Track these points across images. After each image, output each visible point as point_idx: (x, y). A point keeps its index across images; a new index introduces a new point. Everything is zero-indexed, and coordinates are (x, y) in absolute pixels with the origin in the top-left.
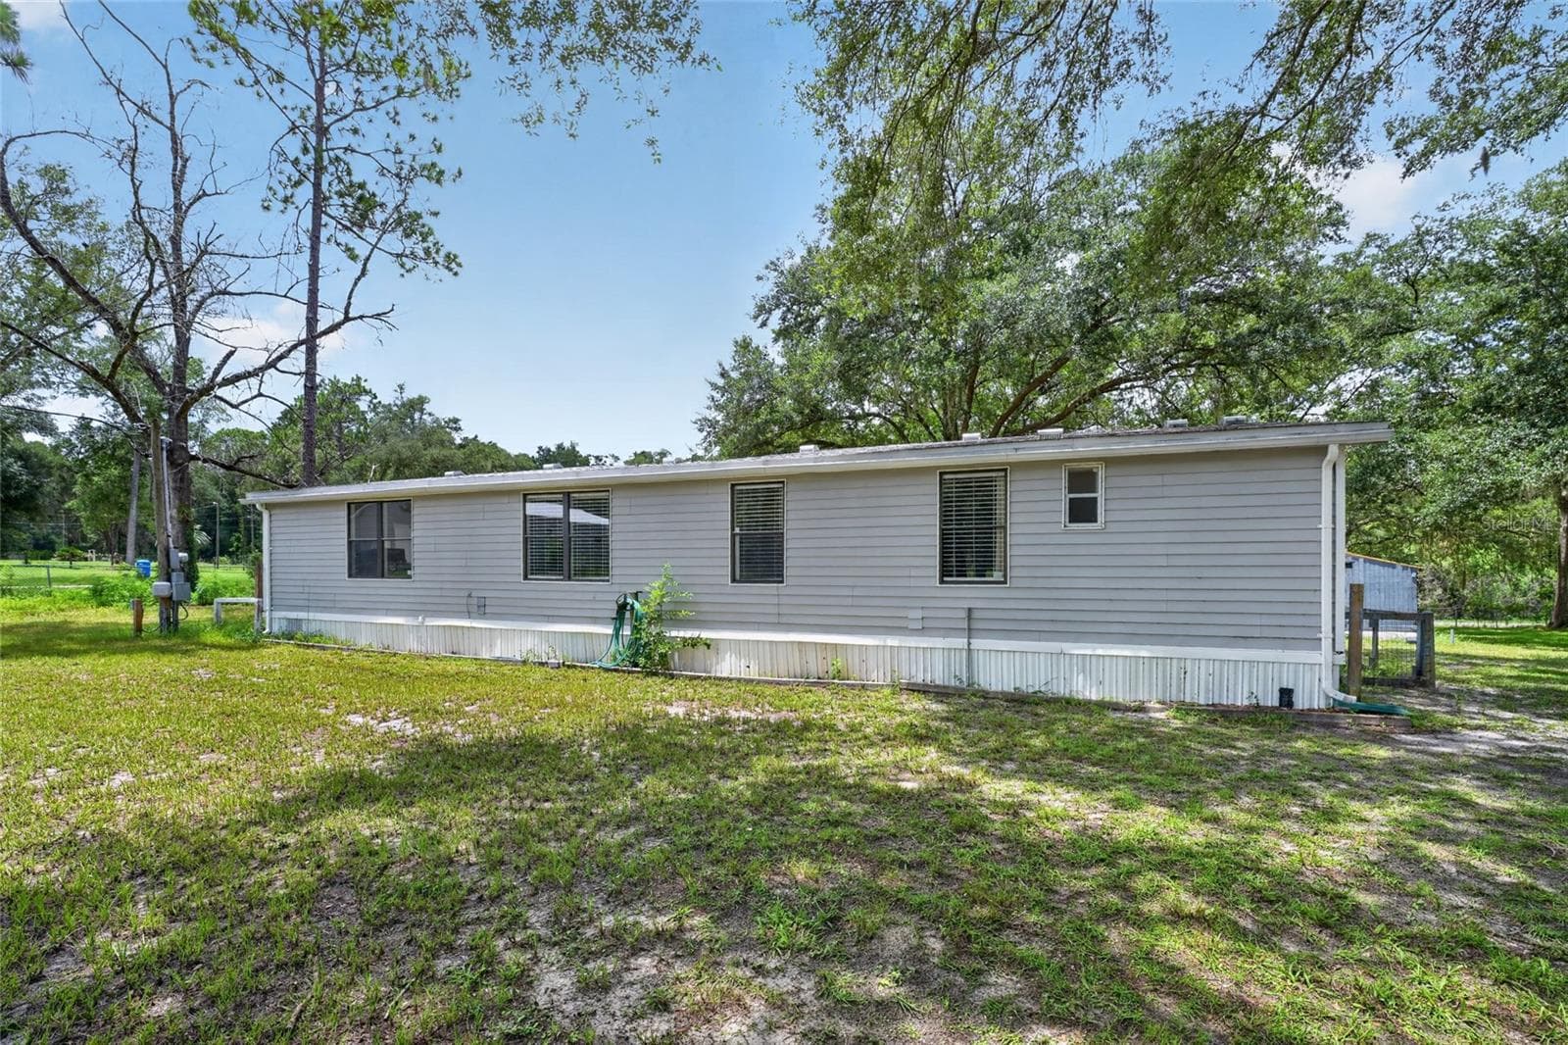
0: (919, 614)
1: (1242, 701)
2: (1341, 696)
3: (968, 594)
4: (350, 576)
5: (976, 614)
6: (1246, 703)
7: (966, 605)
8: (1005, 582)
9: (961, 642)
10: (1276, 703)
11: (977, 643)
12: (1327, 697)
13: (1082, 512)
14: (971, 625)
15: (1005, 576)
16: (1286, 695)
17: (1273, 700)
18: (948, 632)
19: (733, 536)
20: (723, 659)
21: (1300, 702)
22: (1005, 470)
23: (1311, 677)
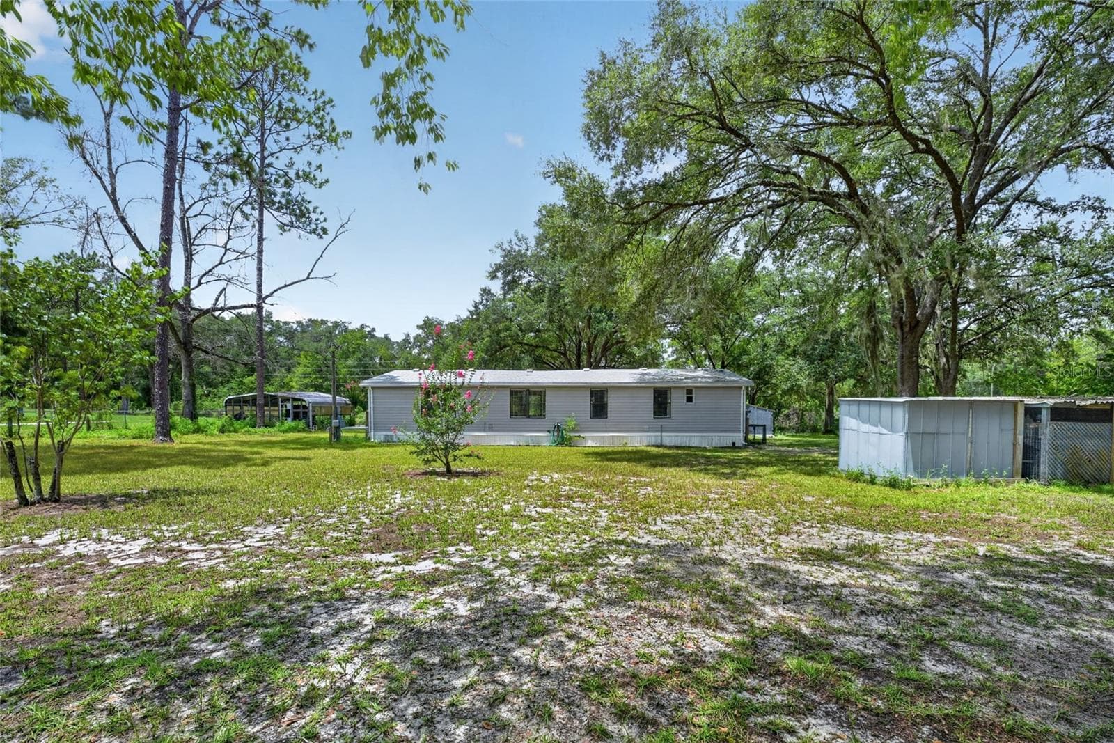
0: (648, 427)
2: (745, 443)
3: (663, 421)
5: (663, 426)
6: (726, 445)
7: (661, 424)
8: (671, 418)
9: (659, 434)
11: (663, 434)
12: (742, 443)
13: (689, 400)
14: (662, 429)
15: (671, 416)
16: (734, 444)
17: (731, 445)
18: (656, 431)
19: (590, 404)
20: (588, 442)
21: (737, 445)
22: (671, 388)
23: (739, 438)
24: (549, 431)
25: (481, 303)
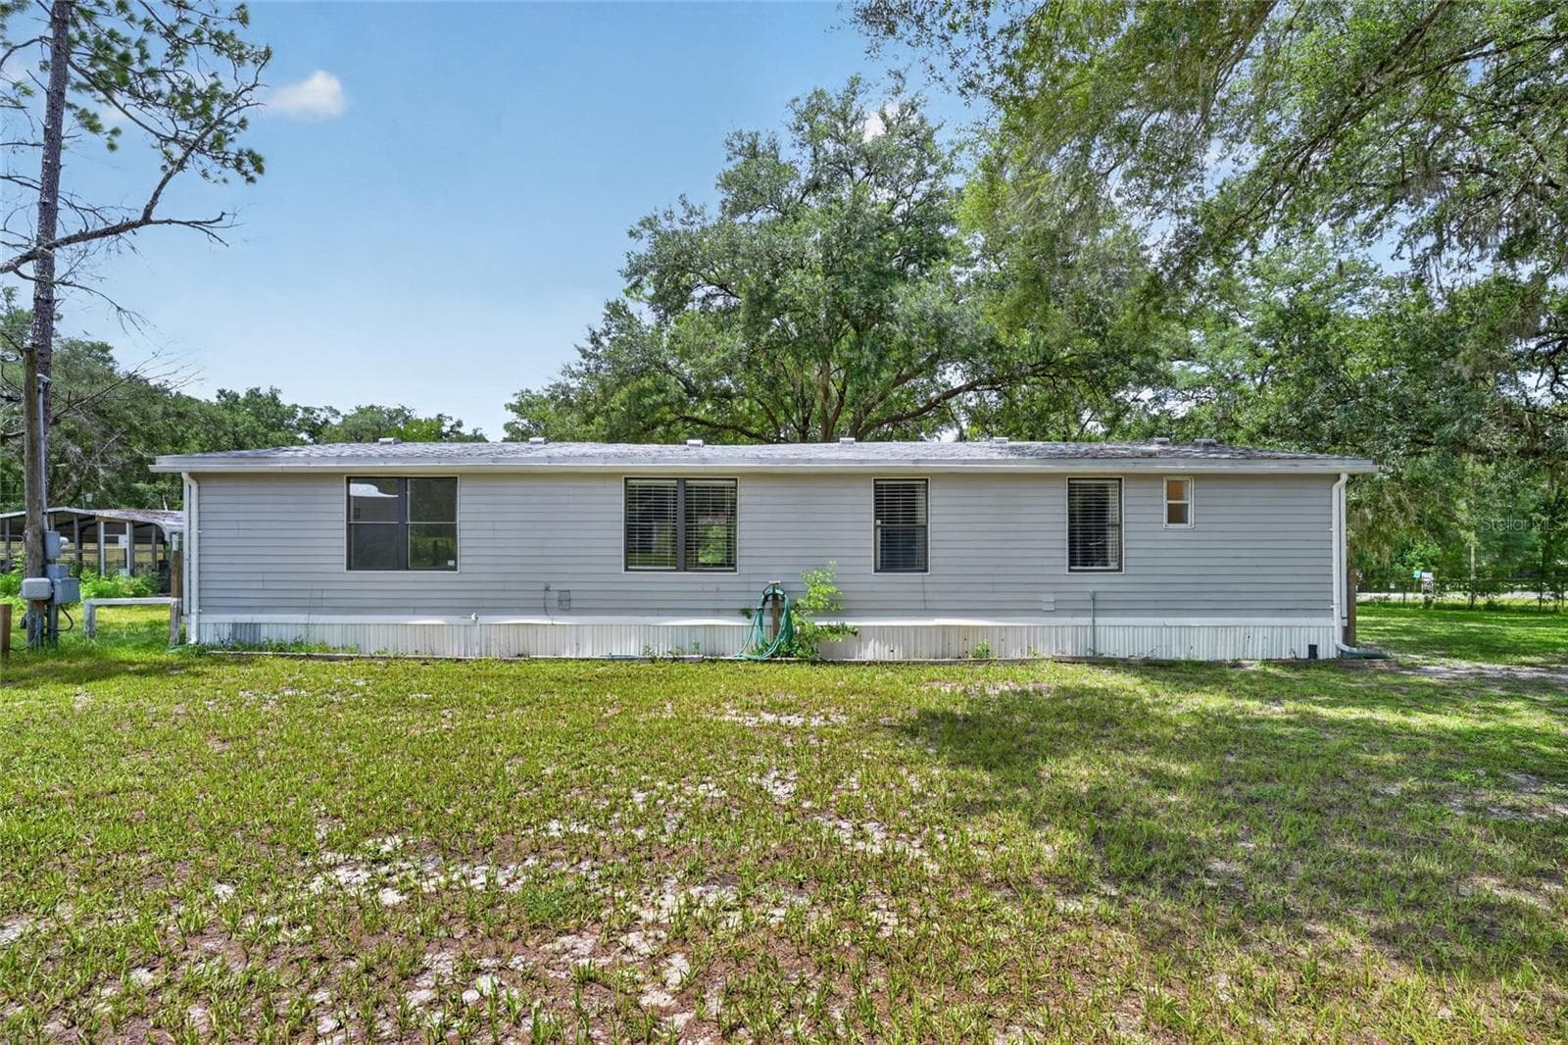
0: (1051, 598)
1: (1286, 656)
2: (1347, 648)
3: (1093, 580)
4: (349, 568)
5: (1099, 597)
6: (1288, 657)
7: (1091, 589)
8: (1120, 570)
9: (1087, 620)
10: (1307, 656)
11: (1100, 621)
12: (1338, 648)
13: (1177, 515)
14: (1096, 606)
15: (1120, 565)
16: (1313, 649)
17: (1304, 654)
18: (1077, 612)
19: (876, 527)
20: (866, 647)
21: (1322, 655)
22: (1120, 480)
23: (1327, 634)
24: (746, 613)
25: (607, 333)
